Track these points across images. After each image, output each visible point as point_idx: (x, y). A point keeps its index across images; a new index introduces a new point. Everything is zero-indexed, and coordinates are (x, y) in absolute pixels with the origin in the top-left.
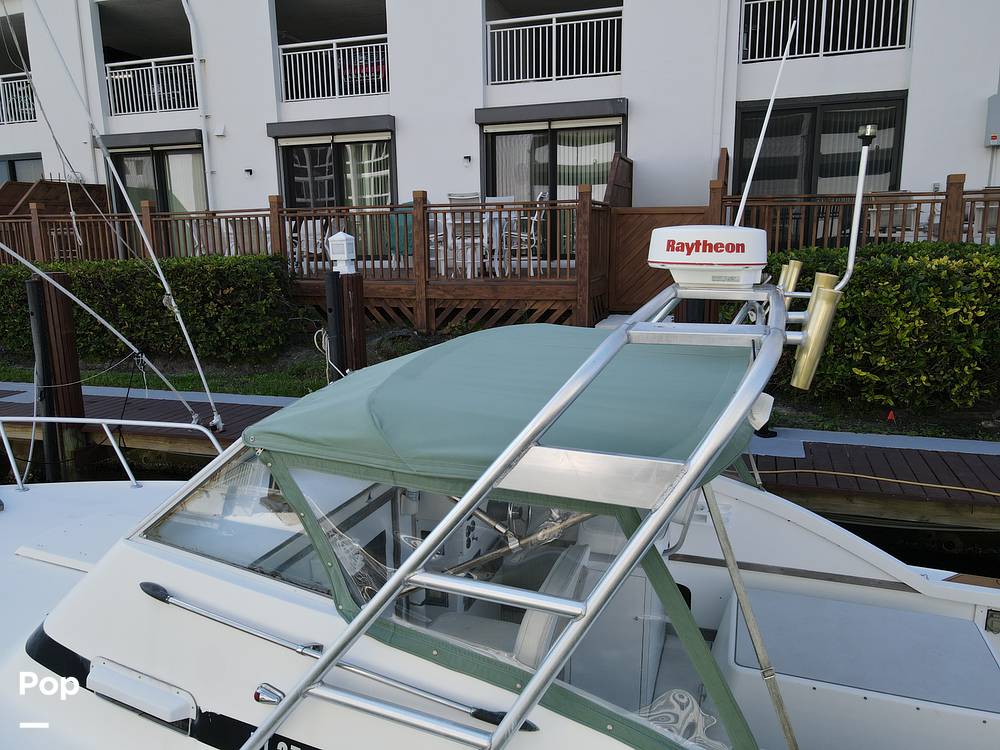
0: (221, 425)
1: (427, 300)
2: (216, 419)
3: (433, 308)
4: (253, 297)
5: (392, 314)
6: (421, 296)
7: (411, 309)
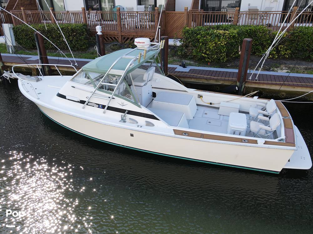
0: (77, 65)
1: (121, 35)
2: (76, 64)
3: (123, 37)
4: (80, 35)
5: (113, 39)
6: (120, 34)
7: (118, 38)
